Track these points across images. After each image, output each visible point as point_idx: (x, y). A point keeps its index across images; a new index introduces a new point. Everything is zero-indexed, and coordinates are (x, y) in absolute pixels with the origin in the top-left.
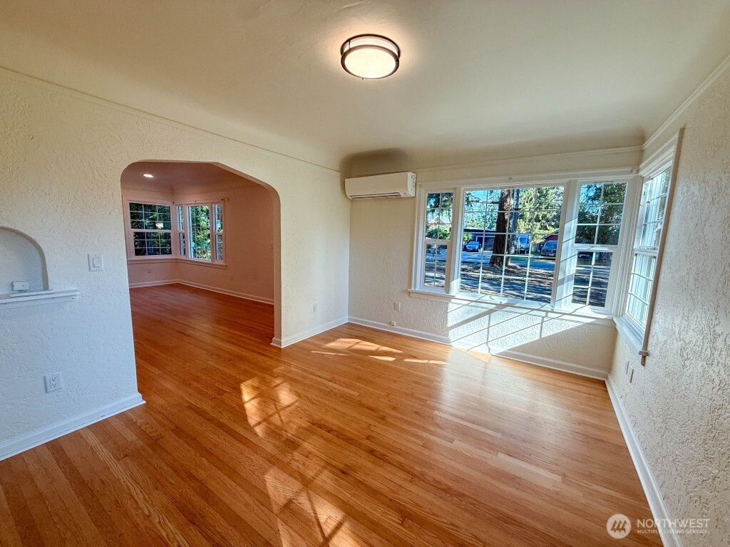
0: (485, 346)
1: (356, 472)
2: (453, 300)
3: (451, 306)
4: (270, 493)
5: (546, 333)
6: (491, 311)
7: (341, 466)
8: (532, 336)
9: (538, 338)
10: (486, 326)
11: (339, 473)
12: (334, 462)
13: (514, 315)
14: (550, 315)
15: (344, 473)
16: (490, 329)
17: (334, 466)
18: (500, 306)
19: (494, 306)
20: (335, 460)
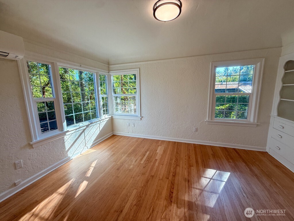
0: (85, 147)
1: (186, 178)
2: (67, 134)
3: (66, 138)
4: (216, 201)
5: (101, 128)
6: (84, 130)
7: (187, 183)
8: (98, 132)
9: (99, 132)
10: (84, 137)
11: (190, 183)
12: (187, 185)
13: (92, 127)
14: (101, 121)
15: (189, 181)
16: (86, 138)
17: (189, 185)
18: (87, 126)
19: (86, 127)
20: (186, 185)
